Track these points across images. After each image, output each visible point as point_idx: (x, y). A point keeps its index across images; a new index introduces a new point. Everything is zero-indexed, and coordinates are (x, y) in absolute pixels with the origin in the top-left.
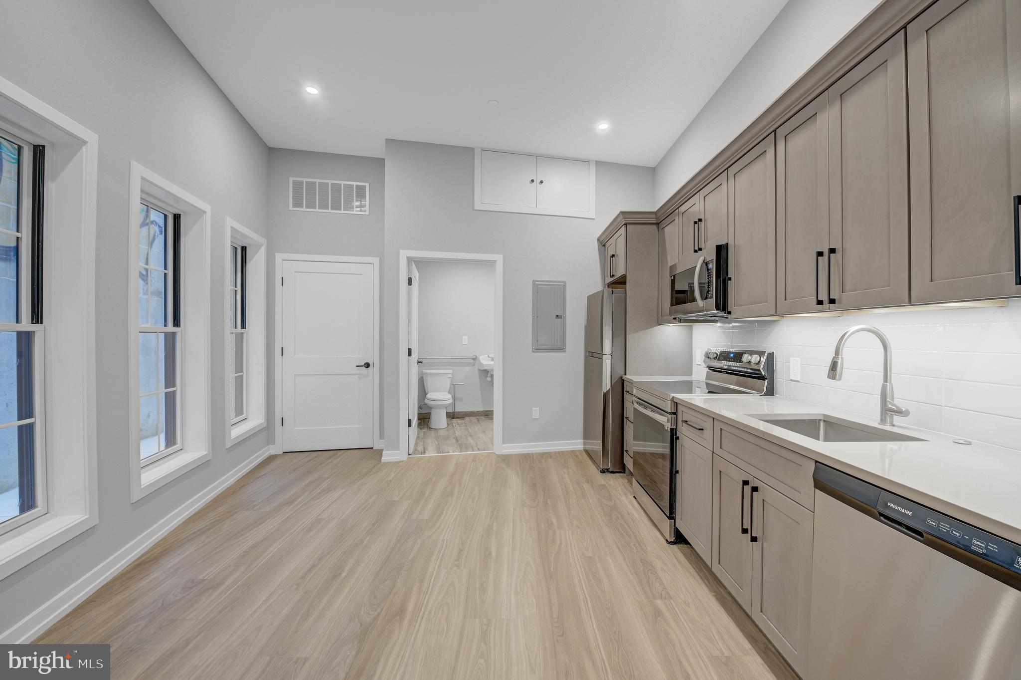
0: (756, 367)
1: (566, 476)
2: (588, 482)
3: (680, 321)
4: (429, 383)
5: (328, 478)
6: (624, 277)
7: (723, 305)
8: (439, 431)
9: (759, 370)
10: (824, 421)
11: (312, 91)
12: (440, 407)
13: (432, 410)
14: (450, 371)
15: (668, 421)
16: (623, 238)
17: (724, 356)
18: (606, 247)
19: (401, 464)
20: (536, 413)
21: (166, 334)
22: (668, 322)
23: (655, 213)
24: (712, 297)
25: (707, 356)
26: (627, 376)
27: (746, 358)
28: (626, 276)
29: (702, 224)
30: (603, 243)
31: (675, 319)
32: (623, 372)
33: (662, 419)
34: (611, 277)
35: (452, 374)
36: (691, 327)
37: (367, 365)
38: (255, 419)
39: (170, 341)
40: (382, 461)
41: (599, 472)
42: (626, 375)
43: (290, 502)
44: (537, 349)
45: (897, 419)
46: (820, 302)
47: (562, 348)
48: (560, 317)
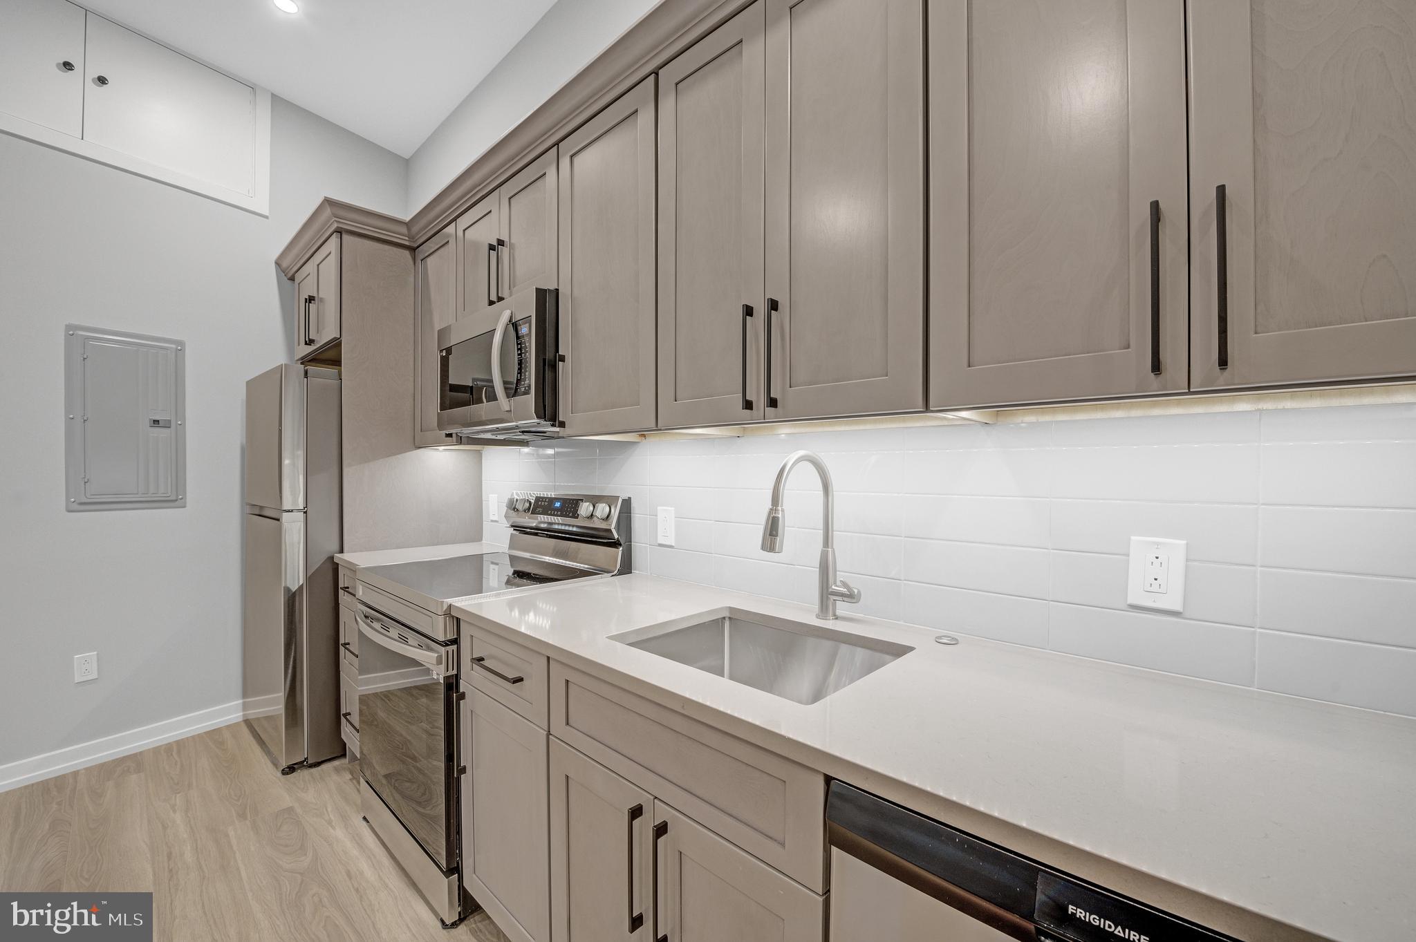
0: (603, 526)
1: (178, 818)
2: (242, 816)
3: (460, 441)
6: (336, 344)
7: (548, 409)
9: (609, 531)
10: (730, 618)
15: (439, 662)
16: (332, 261)
17: (541, 506)
18: (297, 281)
20: (86, 665)
22: (436, 443)
23: (407, 225)
24: (527, 392)
25: (513, 506)
26: (347, 556)
27: (585, 508)
28: (340, 344)
29: (505, 251)
30: (288, 273)
31: (450, 435)
32: (336, 547)
33: (427, 657)
34: (306, 344)
36: (479, 453)
41: (279, 774)
42: (342, 551)
45: (842, 608)
46: (748, 405)
47: (174, 498)
48: (167, 425)
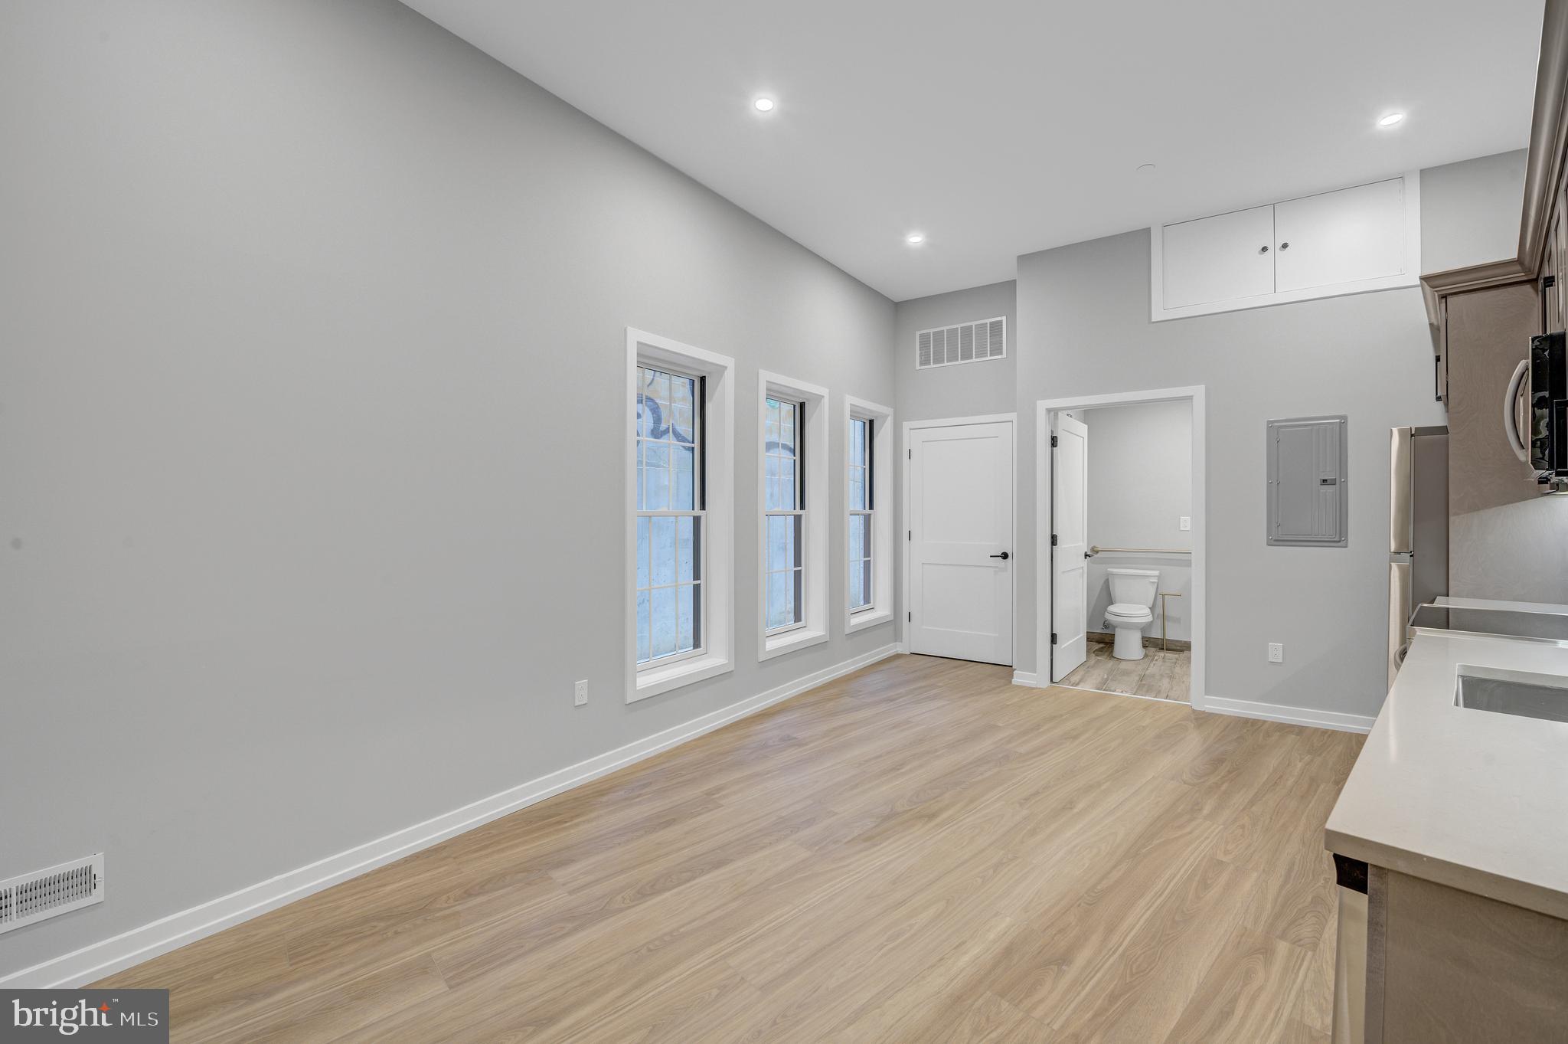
4: (1118, 589)
5: (940, 687)
8: (1123, 663)
11: (915, 239)
12: (1129, 627)
13: (1116, 629)
14: (1157, 573)
19: (1035, 691)
20: (1275, 651)
21: (795, 516)
26: (1450, 598)
28: (1448, 398)
35: (1159, 577)
37: (1005, 556)
38: (882, 610)
39: (798, 520)
40: (1013, 683)
42: (1447, 595)
43: (891, 700)
44: (1277, 540)
47: (1337, 539)
48: (1333, 482)
